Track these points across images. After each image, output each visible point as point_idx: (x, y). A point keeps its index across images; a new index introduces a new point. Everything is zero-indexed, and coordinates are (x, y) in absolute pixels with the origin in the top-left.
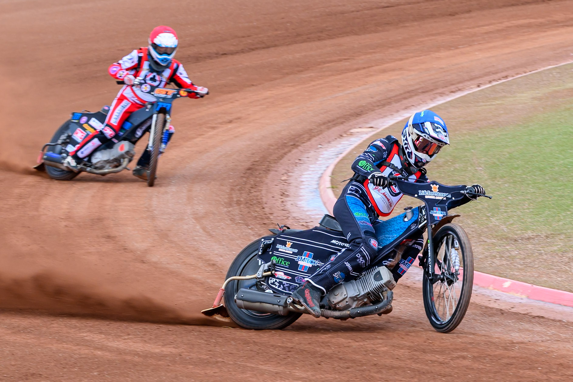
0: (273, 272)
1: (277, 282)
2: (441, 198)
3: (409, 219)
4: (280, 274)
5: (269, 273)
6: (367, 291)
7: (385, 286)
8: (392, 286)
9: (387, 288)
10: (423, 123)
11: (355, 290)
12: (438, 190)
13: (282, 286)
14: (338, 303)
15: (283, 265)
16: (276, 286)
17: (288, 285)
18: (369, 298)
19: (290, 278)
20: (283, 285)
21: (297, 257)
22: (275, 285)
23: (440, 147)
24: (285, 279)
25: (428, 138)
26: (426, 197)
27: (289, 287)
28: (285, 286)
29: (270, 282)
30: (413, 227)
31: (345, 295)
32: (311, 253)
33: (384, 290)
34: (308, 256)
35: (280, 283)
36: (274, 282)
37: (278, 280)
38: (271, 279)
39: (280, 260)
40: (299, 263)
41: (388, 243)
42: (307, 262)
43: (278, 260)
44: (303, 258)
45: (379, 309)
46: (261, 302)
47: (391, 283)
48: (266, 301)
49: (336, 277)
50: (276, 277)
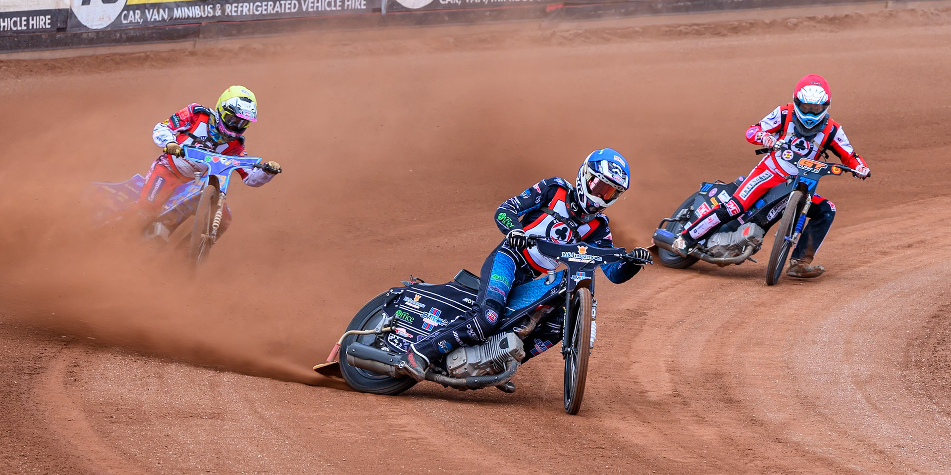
0: (393, 328)
2: (587, 261)
3: (551, 283)
4: (402, 331)
5: (389, 328)
6: (490, 359)
7: (511, 355)
8: (520, 356)
9: (513, 358)
10: (600, 161)
11: (477, 357)
12: (586, 252)
13: (401, 344)
14: (456, 368)
15: (406, 320)
17: (408, 344)
18: (492, 367)
19: (412, 336)
20: (403, 343)
21: (424, 313)
22: (394, 342)
24: (406, 336)
25: (603, 178)
26: (570, 260)
28: (404, 344)
29: (389, 339)
30: (553, 293)
31: (464, 360)
32: (438, 310)
33: (509, 360)
34: (435, 313)
35: (400, 341)
36: (393, 339)
37: (398, 338)
38: (391, 335)
39: (405, 315)
40: (424, 320)
41: (523, 306)
42: (433, 320)
43: (402, 314)
44: (429, 315)
45: (499, 380)
46: (372, 360)
47: (517, 353)
48: (377, 359)
49: (441, 347)
50: (397, 334)
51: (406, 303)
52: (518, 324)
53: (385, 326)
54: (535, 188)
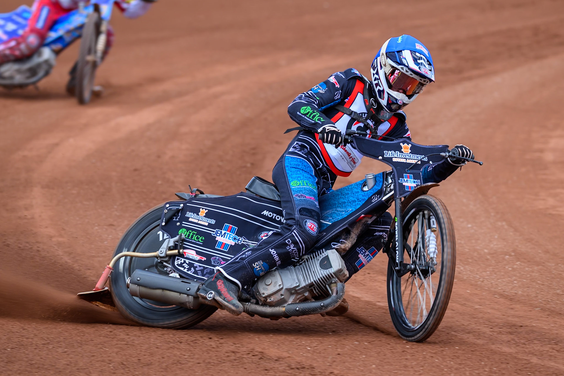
1: (187, 263)
2: (414, 162)
3: (370, 187)
4: (191, 253)
6: (309, 282)
7: (334, 276)
8: (344, 277)
9: (337, 279)
10: (401, 51)
12: (410, 151)
13: (192, 268)
14: (270, 296)
15: (194, 240)
16: (185, 268)
17: (202, 268)
18: (311, 292)
19: (204, 259)
20: (195, 268)
21: (215, 231)
22: (183, 267)
23: (423, 85)
24: (197, 259)
25: (407, 71)
26: (394, 160)
27: (202, 271)
28: (197, 269)
29: (176, 263)
30: (375, 200)
31: (280, 285)
32: (234, 226)
33: (333, 281)
34: (230, 230)
35: (191, 265)
36: (182, 263)
37: (187, 261)
38: (178, 259)
39: (191, 234)
40: (216, 239)
41: (340, 218)
42: (229, 239)
43: (188, 233)
44: (223, 233)
45: (326, 306)
46: (163, 289)
47: (342, 272)
48: (171, 289)
49: (257, 268)
50: (185, 257)
51: (190, 220)
52: (336, 239)
53: (170, 249)
54: (332, 81)
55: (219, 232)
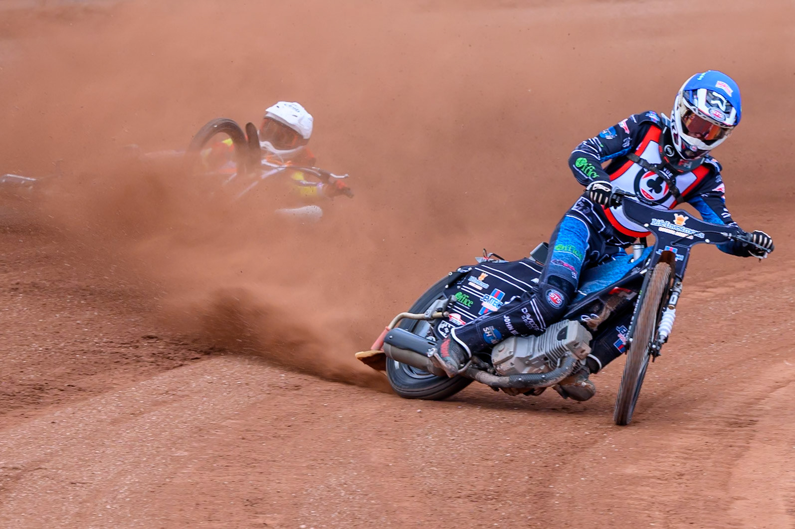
1: (448, 328)
4: (456, 318)
5: (441, 313)
6: (542, 353)
7: (567, 349)
11: (528, 350)
14: (500, 363)
15: (464, 305)
21: (484, 295)
22: (444, 331)
24: (459, 324)
25: (699, 113)
26: (662, 230)
29: (440, 327)
31: (511, 352)
32: (502, 292)
34: (497, 295)
36: (444, 327)
37: (450, 325)
38: (443, 323)
39: (464, 298)
40: (482, 305)
41: (596, 289)
42: (493, 304)
43: (462, 297)
44: (490, 298)
45: (547, 379)
46: (410, 350)
47: (579, 347)
48: (417, 349)
49: (487, 334)
50: (450, 320)
51: (470, 284)
52: (586, 310)
54: (622, 126)
55: (487, 297)
